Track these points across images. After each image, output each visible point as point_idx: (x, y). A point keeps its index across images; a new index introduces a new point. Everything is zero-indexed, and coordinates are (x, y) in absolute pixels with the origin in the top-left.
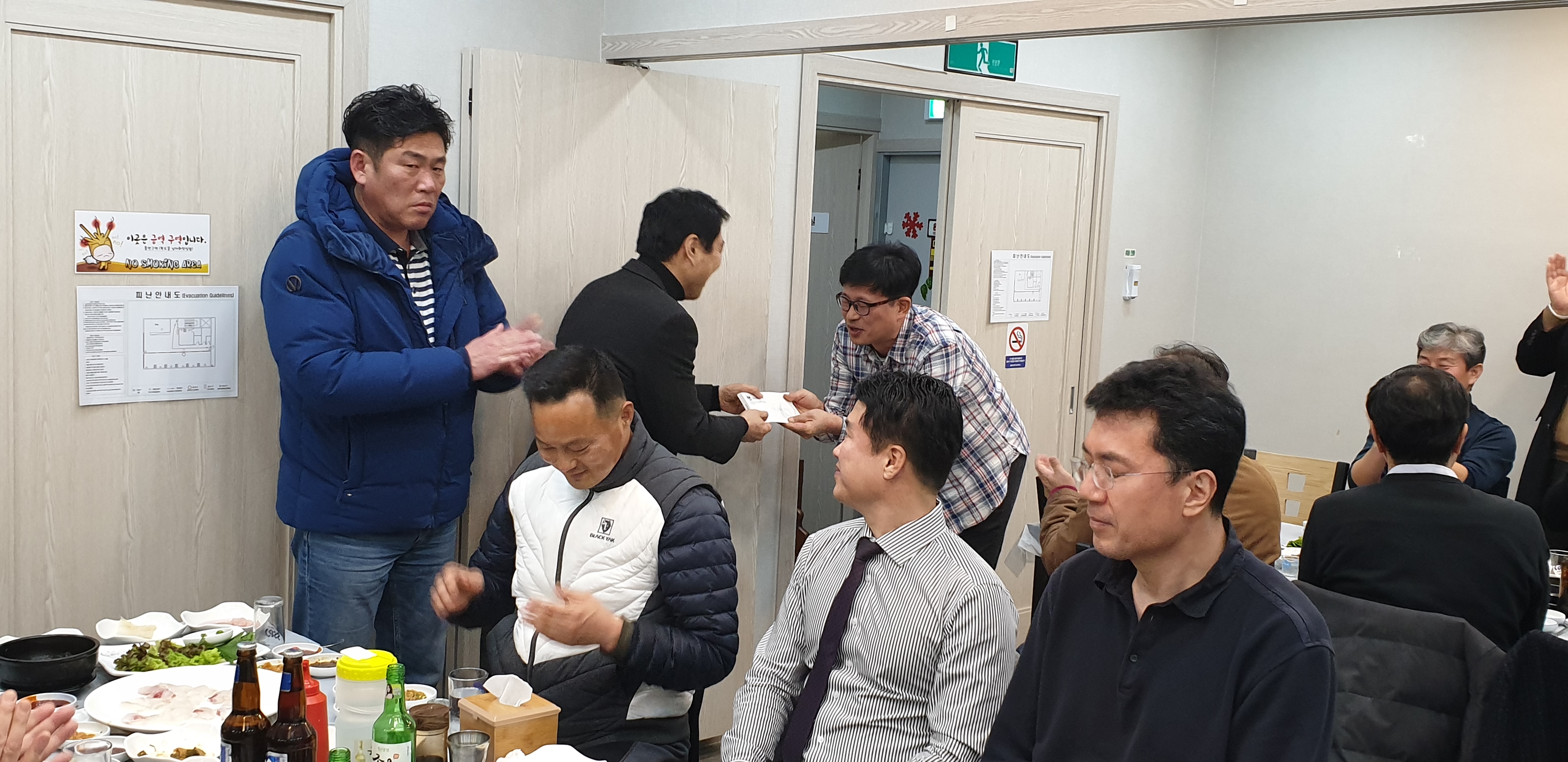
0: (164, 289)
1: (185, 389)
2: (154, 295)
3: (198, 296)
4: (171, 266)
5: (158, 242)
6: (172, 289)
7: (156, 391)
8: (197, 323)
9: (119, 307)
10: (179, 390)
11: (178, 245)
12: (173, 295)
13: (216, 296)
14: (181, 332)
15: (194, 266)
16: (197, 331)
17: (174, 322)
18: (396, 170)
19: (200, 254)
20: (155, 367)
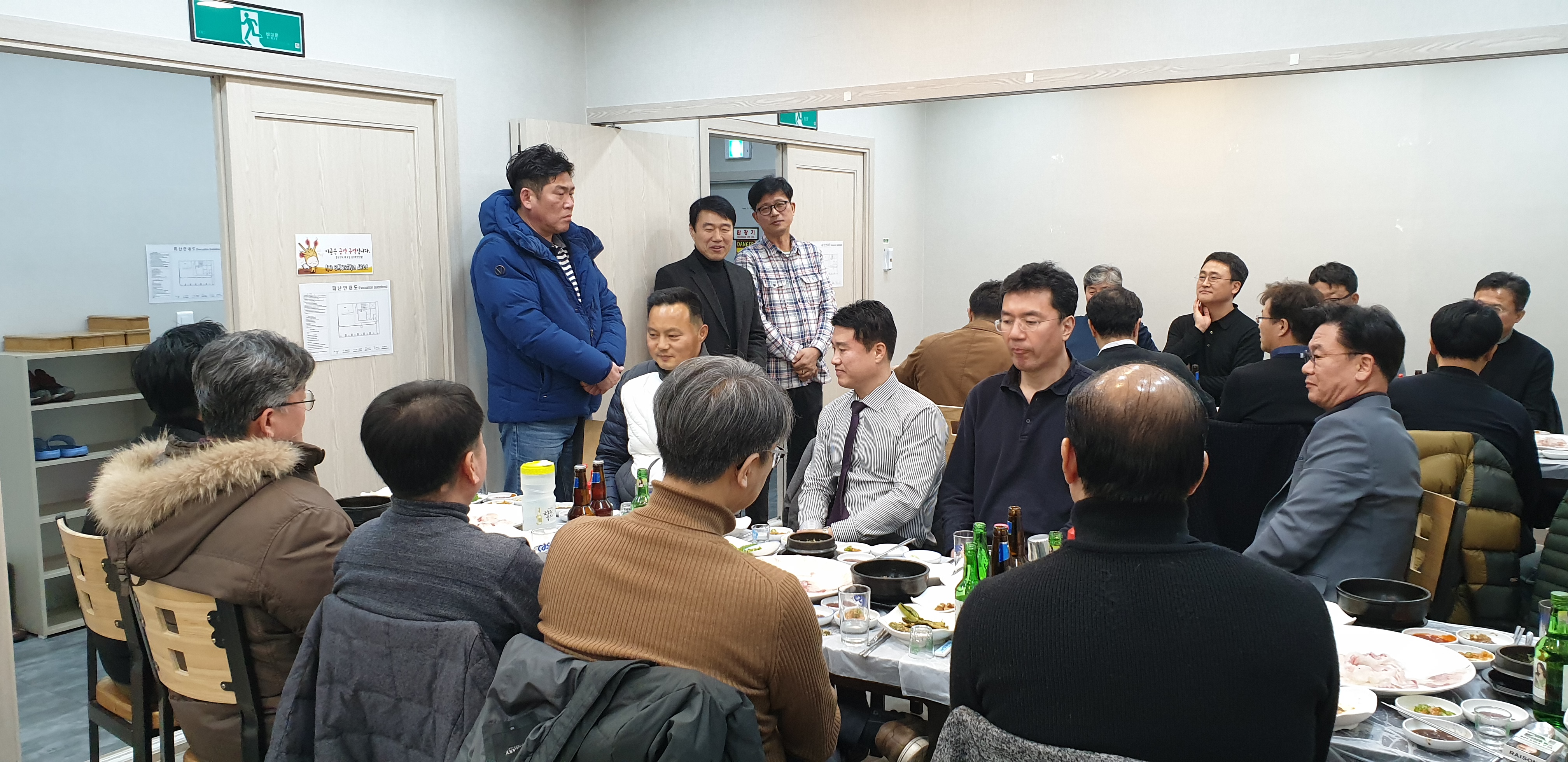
0: (348, 284)
1: (363, 350)
2: (342, 288)
3: (367, 288)
4: (351, 268)
5: (343, 253)
6: (353, 284)
7: (347, 351)
8: (368, 306)
9: (323, 296)
10: (360, 350)
11: (354, 255)
12: (353, 288)
13: (377, 287)
14: (359, 312)
15: (364, 268)
16: (368, 311)
17: (355, 305)
18: (552, 198)
19: (367, 260)
20: (346, 335)
